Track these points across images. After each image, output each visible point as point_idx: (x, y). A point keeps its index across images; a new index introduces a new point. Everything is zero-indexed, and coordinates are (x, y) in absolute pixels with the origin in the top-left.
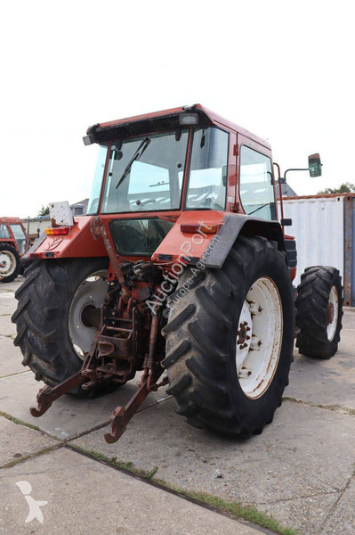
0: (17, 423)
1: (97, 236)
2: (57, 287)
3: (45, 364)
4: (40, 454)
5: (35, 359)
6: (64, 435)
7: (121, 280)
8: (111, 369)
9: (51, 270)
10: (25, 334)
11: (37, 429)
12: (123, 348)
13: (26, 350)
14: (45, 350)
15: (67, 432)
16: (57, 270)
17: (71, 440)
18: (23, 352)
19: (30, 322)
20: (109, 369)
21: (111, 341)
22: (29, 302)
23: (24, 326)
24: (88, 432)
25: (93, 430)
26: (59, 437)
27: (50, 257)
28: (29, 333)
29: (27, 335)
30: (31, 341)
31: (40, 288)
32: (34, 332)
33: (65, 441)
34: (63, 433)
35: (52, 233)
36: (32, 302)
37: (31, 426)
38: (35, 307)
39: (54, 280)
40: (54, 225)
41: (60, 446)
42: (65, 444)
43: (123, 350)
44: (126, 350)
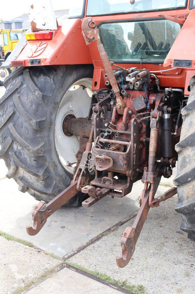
0: (8, 239)
1: (90, 40)
2: (44, 97)
3: (33, 177)
4: (43, 277)
5: (22, 172)
6: (61, 252)
7: (115, 89)
8: (107, 183)
9: (35, 79)
10: (11, 146)
11: (31, 246)
12: (122, 162)
13: (12, 163)
14: (34, 163)
15: (63, 248)
16: (42, 79)
17: (69, 257)
18: (8, 165)
19: (16, 135)
20: (104, 182)
21: (108, 154)
22: (14, 113)
23: (9, 140)
24: (84, 248)
25: (88, 244)
26: (56, 254)
27: (36, 65)
28: (15, 146)
29: (13, 148)
30: (18, 155)
31: (24, 99)
32: (21, 145)
33: (65, 259)
34: (59, 249)
35: (33, 38)
36: (17, 114)
37: (24, 242)
38: (21, 119)
39: (41, 90)
40: (35, 30)
41: (62, 267)
42: (65, 265)
43: (122, 164)
44: (126, 164)
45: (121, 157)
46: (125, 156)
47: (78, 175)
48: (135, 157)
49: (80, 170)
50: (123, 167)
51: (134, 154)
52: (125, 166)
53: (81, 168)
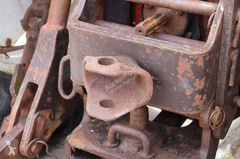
12: (187, 85)
43: (188, 93)
44: (201, 92)
45: (184, 67)
46: (201, 63)
47: (26, 104)
48: (235, 58)
49: (33, 87)
50: (192, 100)
51: (232, 49)
52: (198, 97)
53: (35, 80)
